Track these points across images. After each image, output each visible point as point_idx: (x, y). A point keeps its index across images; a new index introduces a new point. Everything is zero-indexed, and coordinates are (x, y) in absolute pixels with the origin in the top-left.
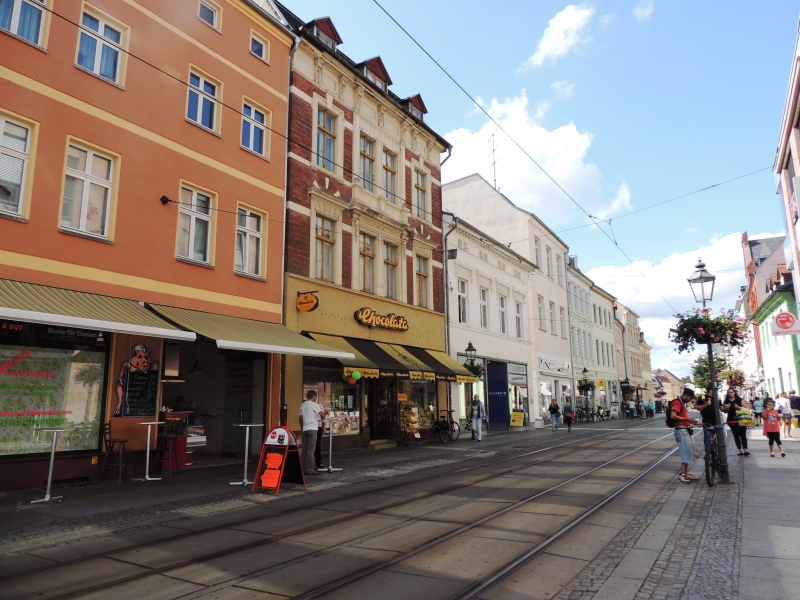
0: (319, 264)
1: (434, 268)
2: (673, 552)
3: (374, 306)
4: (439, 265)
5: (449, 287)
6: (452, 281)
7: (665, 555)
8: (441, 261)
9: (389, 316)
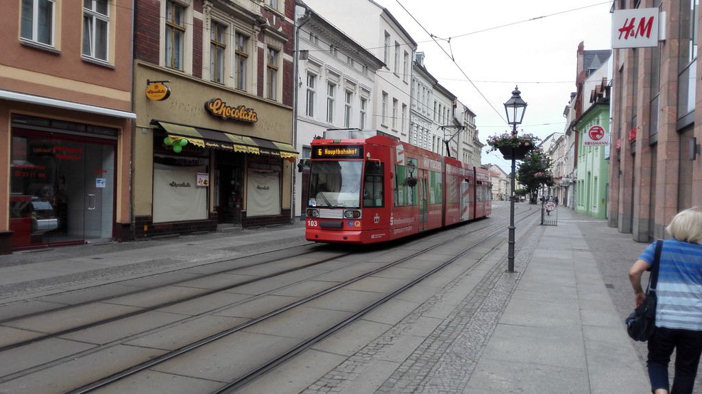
0: (170, 52)
1: (285, 61)
2: (453, 320)
3: (224, 98)
4: (289, 58)
5: (299, 81)
6: (302, 76)
7: (446, 322)
8: (292, 55)
9: (239, 108)
